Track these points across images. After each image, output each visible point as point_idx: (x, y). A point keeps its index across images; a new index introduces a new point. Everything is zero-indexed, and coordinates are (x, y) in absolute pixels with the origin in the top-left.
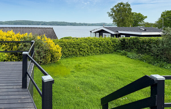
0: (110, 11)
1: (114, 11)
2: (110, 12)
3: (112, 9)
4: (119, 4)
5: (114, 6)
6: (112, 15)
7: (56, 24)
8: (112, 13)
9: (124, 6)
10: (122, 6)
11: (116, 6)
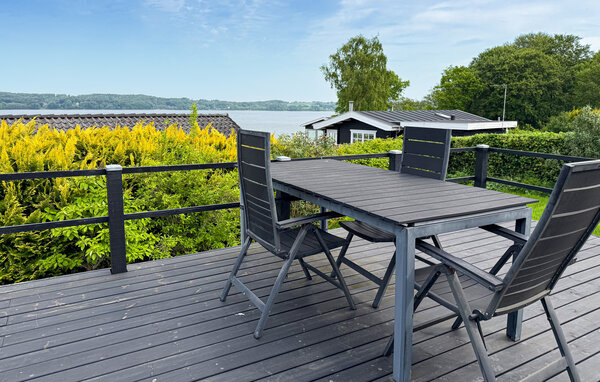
0: (328, 62)
1: (341, 65)
2: (329, 67)
3: (334, 58)
4: (354, 40)
5: (341, 47)
6: (334, 75)
7: (111, 105)
8: (334, 70)
9: (365, 47)
10: (361, 47)
11: (345, 49)
